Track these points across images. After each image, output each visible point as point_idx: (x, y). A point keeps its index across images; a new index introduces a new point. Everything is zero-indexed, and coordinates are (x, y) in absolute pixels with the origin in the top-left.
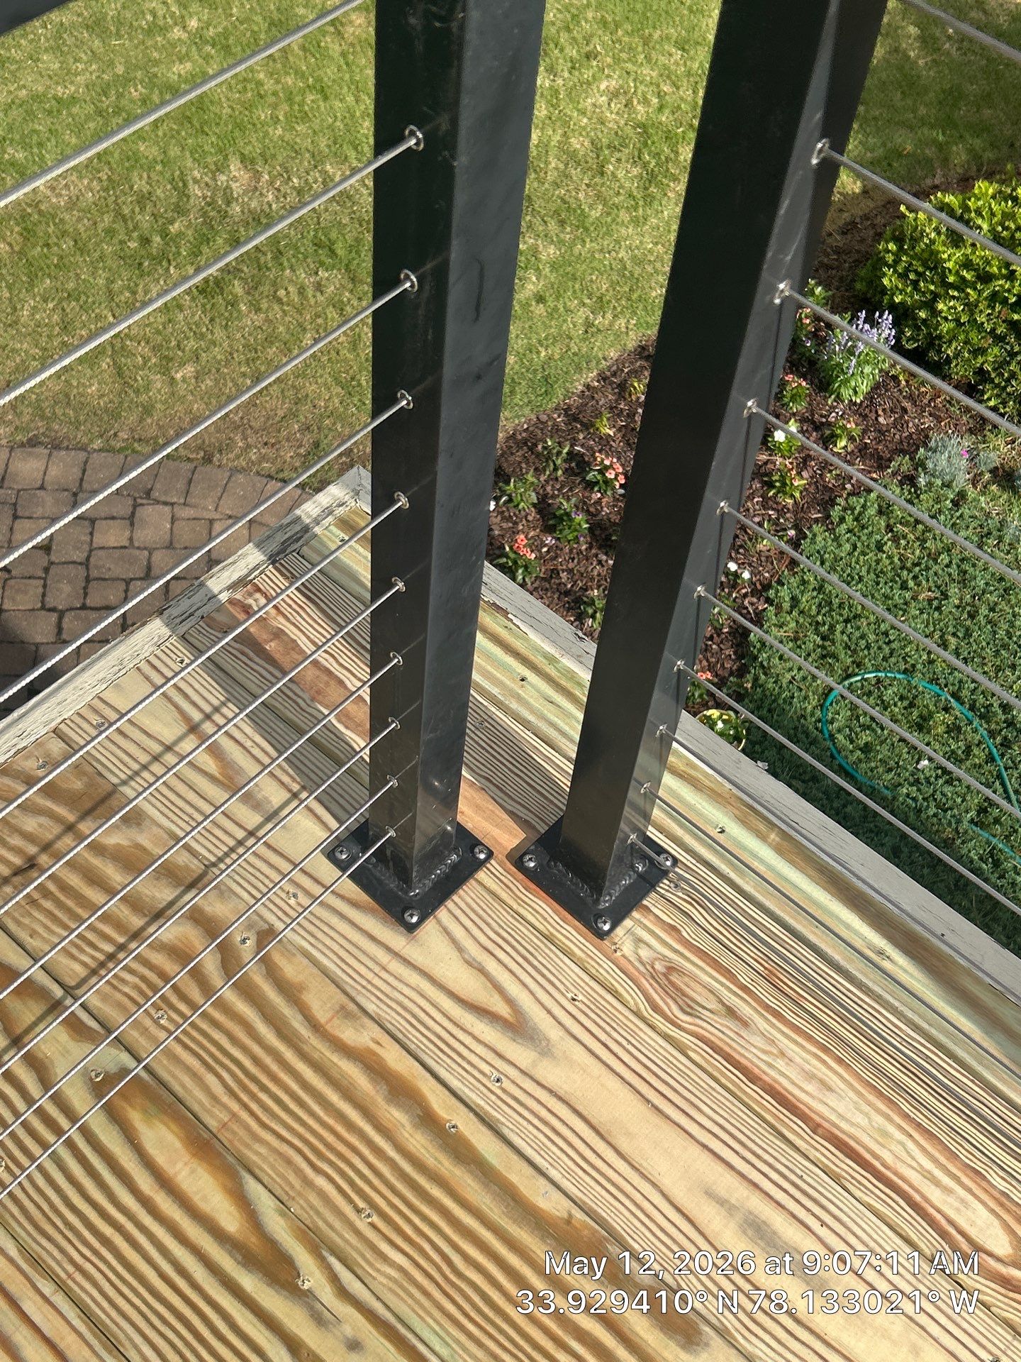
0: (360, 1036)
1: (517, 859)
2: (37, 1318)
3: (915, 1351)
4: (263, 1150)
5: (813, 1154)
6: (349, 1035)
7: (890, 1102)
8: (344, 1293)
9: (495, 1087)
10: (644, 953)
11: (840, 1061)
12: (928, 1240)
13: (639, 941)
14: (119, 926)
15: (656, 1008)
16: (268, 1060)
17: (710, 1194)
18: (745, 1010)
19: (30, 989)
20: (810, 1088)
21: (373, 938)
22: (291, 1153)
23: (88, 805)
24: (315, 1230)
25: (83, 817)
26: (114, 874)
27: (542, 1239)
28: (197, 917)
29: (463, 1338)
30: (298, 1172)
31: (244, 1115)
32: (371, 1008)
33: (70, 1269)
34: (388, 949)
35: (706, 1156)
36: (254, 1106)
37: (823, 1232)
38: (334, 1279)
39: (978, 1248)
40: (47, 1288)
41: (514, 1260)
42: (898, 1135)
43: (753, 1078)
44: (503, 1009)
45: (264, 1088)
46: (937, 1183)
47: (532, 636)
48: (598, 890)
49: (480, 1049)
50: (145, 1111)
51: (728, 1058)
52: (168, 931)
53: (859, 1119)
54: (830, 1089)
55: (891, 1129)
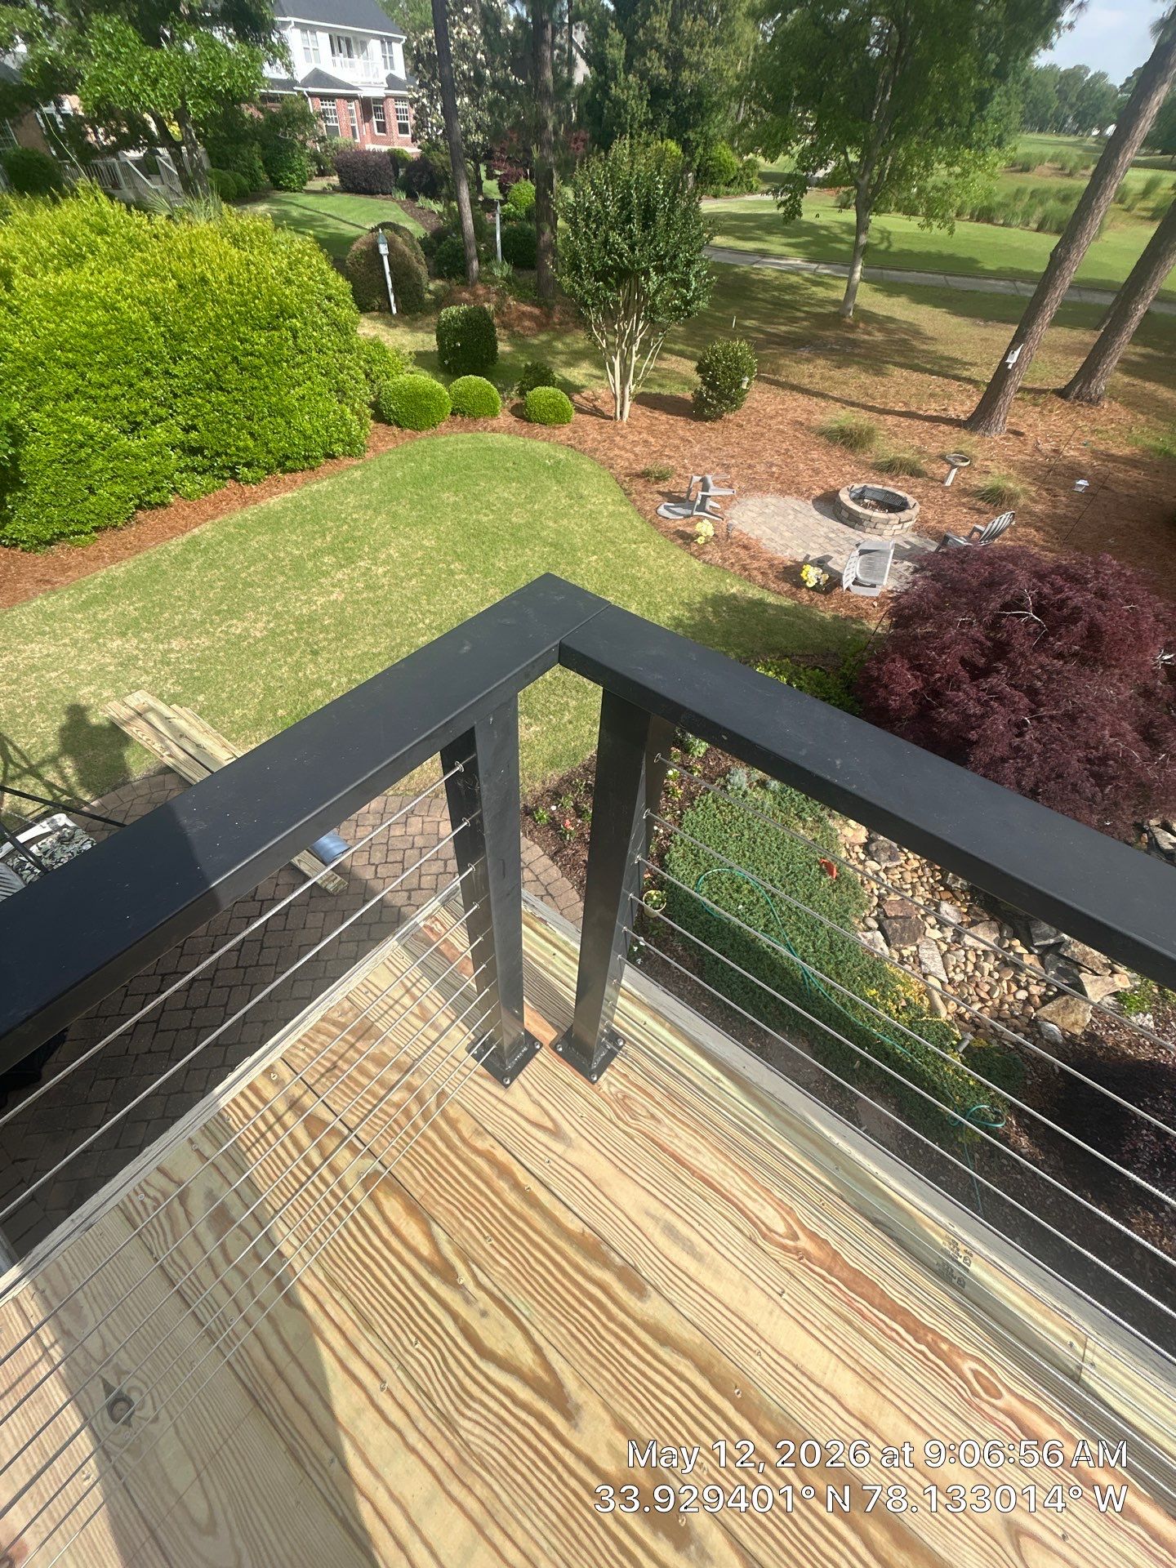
0: (484, 1144)
1: (553, 1046)
2: (332, 1314)
3: (746, 1290)
4: (440, 1209)
5: (693, 1187)
6: (480, 1144)
7: (727, 1157)
8: (479, 1285)
9: (547, 1166)
10: (613, 1089)
11: (703, 1137)
12: (747, 1228)
13: (610, 1083)
14: (374, 1095)
15: (619, 1118)
16: (442, 1160)
17: (647, 1213)
18: (659, 1114)
19: (334, 1132)
20: (690, 1152)
21: (489, 1093)
22: (454, 1209)
23: (360, 1033)
24: (465, 1250)
25: (357, 1041)
26: (371, 1068)
27: (571, 1245)
28: (410, 1088)
29: (535, 1304)
30: (457, 1219)
31: (432, 1191)
32: (489, 1129)
33: (349, 1284)
34: (496, 1097)
35: (644, 1194)
36: (436, 1185)
37: (700, 1229)
38: (474, 1277)
39: (771, 1230)
40: (337, 1295)
41: (558, 1258)
42: (731, 1173)
43: (664, 1150)
44: (549, 1125)
45: (441, 1176)
46: (750, 1197)
47: (558, 932)
48: (590, 1060)
49: (539, 1146)
50: (385, 1193)
51: (653, 1140)
52: (396, 1096)
53: (713, 1167)
54: (699, 1152)
55: (727, 1170)
